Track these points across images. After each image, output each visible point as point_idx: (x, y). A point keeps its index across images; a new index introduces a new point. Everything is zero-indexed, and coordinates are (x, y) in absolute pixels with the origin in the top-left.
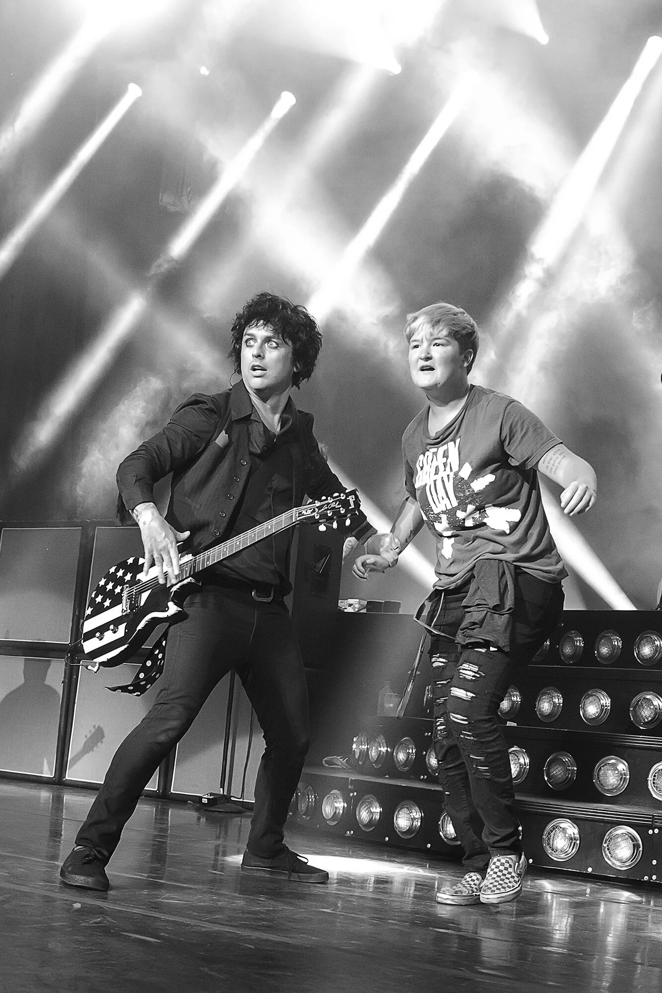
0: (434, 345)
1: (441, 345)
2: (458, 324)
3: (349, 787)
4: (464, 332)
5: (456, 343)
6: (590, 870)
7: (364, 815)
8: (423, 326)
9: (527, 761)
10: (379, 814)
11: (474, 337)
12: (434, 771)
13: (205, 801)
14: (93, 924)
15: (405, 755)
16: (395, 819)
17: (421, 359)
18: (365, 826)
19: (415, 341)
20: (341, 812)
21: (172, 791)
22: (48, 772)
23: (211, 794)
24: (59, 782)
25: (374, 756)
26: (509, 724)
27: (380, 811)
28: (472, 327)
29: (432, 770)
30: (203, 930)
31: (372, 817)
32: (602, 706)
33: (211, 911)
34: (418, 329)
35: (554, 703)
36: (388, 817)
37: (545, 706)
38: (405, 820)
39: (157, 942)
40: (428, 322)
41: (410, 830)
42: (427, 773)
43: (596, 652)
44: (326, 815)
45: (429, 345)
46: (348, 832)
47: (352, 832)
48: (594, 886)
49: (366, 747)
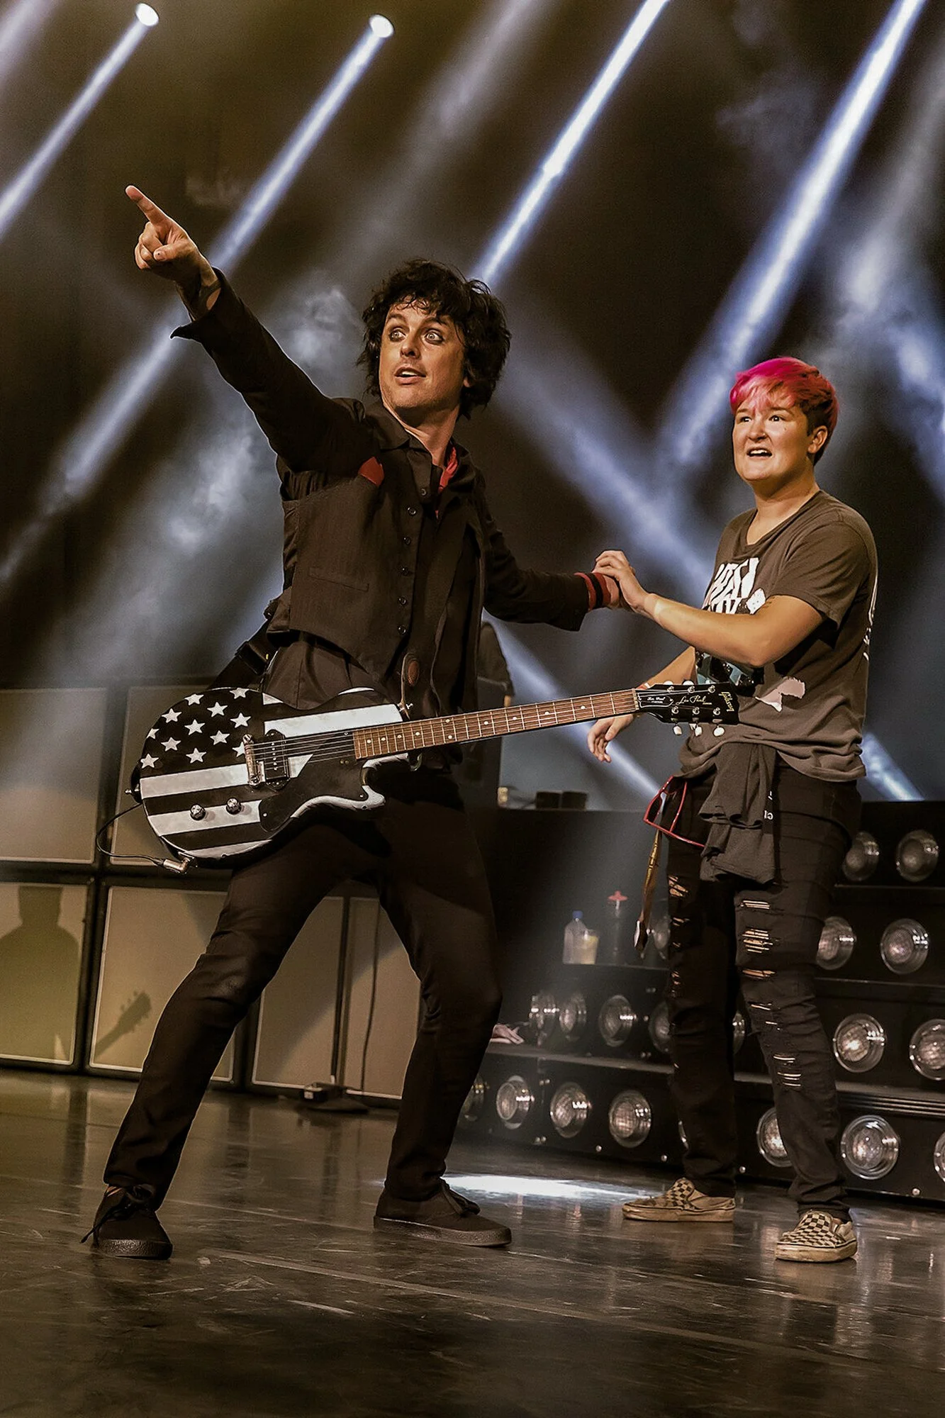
0: (770, 419)
1: (783, 419)
2: (807, 390)
3: (539, 1071)
4: (816, 402)
5: (804, 417)
6: (916, 1191)
7: (560, 1113)
8: (756, 391)
10: (585, 1111)
11: (830, 408)
13: (308, 1095)
14: (240, 1288)
15: (616, 1021)
16: (611, 1118)
17: (750, 438)
18: (565, 1129)
19: (744, 411)
20: (526, 1109)
21: (255, 1082)
22: (63, 1058)
23: (319, 1085)
24: (79, 1071)
25: (568, 1024)
27: (588, 1107)
28: (828, 393)
29: (662, 1045)
30: (403, 1293)
31: (576, 1116)
34: (748, 396)
36: (599, 1117)
38: (628, 1119)
39: (349, 1314)
40: (764, 386)
41: (636, 1135)
42: (653, 1048)
43: (898, 864)
44: (503, 1115)
45: (763, 419)
46: (538, 1139)
47: (544, 1139)
48: (924, 1216)
49: (554, 1011)
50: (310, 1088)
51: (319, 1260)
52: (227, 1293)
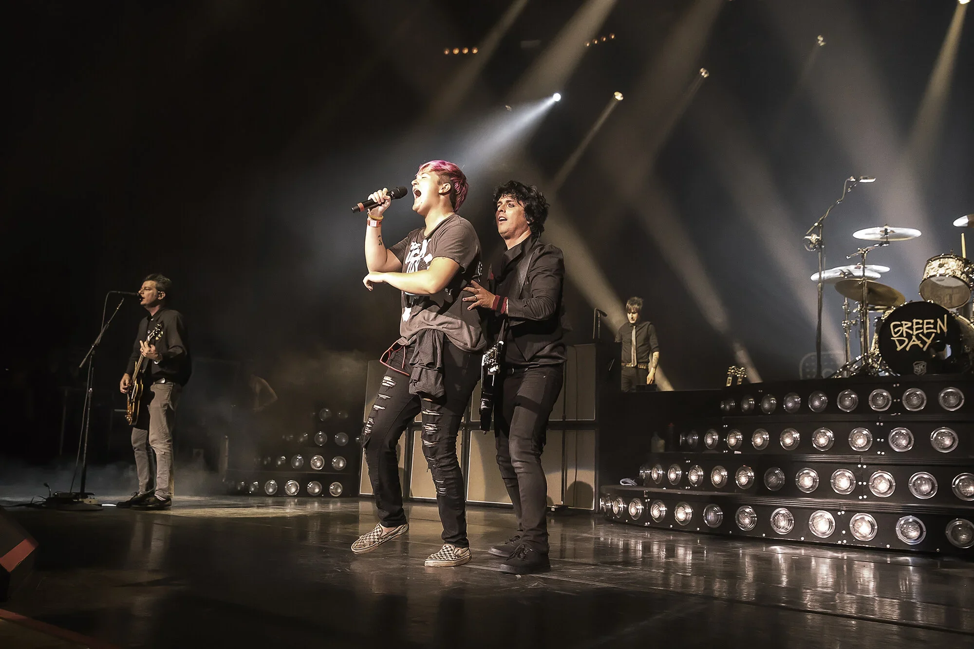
3: (645, 496)
6: (802, 539)
7: (655, 512)
9: (753, 474)
10: (665, 511)
12: (694, 484)
13: (553, 509)
14: (534, 586)
15: (675, 475)
16: (675, 513)
18: (657, 519)
20: (641, 511)
23: (557, 505)
25: (655, 476)
26: (736, 452)
27: (666, 509)
29: (693, 483)
31: (661, 513)
32: (794, 438)
33: (597, 576)
35: (764, 438)
36: (671, 514)
37: (758, 441)
38: (683, 514)
41: (685, 521)
42: (690, 485)
43: (784, 406)
44: (632, 514)
46: (646, 523)
47: (649, 523)
48: (807, 548)
49: (649, 471)
50: (553, 507)
51: (563, 574)
52: (529, 589)
